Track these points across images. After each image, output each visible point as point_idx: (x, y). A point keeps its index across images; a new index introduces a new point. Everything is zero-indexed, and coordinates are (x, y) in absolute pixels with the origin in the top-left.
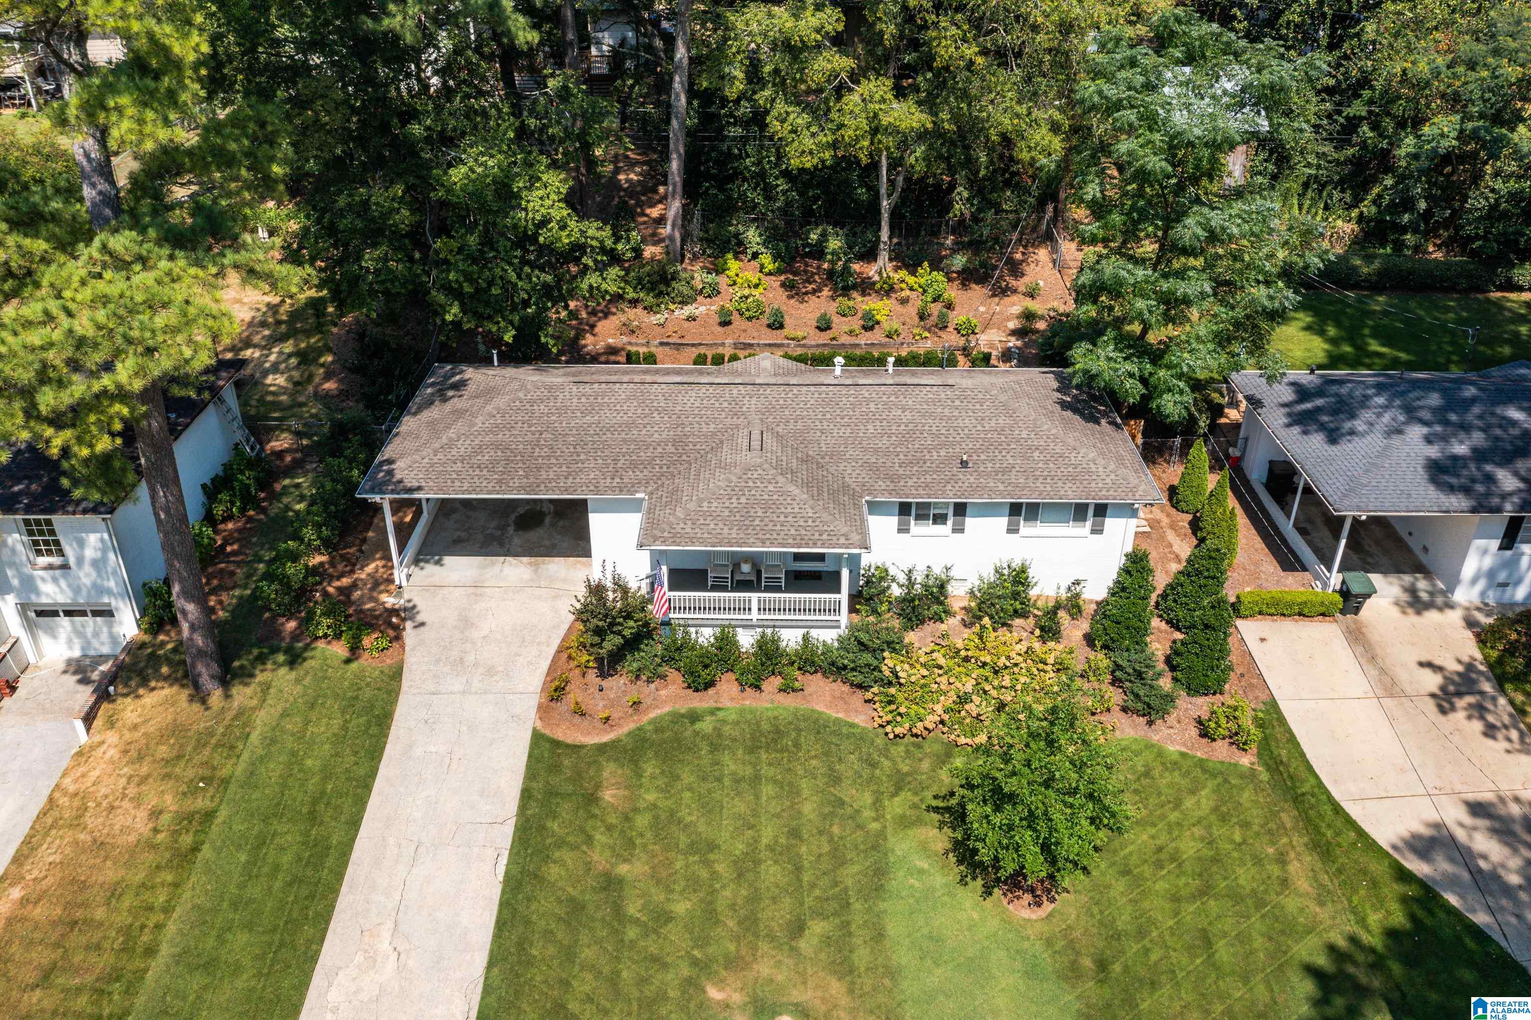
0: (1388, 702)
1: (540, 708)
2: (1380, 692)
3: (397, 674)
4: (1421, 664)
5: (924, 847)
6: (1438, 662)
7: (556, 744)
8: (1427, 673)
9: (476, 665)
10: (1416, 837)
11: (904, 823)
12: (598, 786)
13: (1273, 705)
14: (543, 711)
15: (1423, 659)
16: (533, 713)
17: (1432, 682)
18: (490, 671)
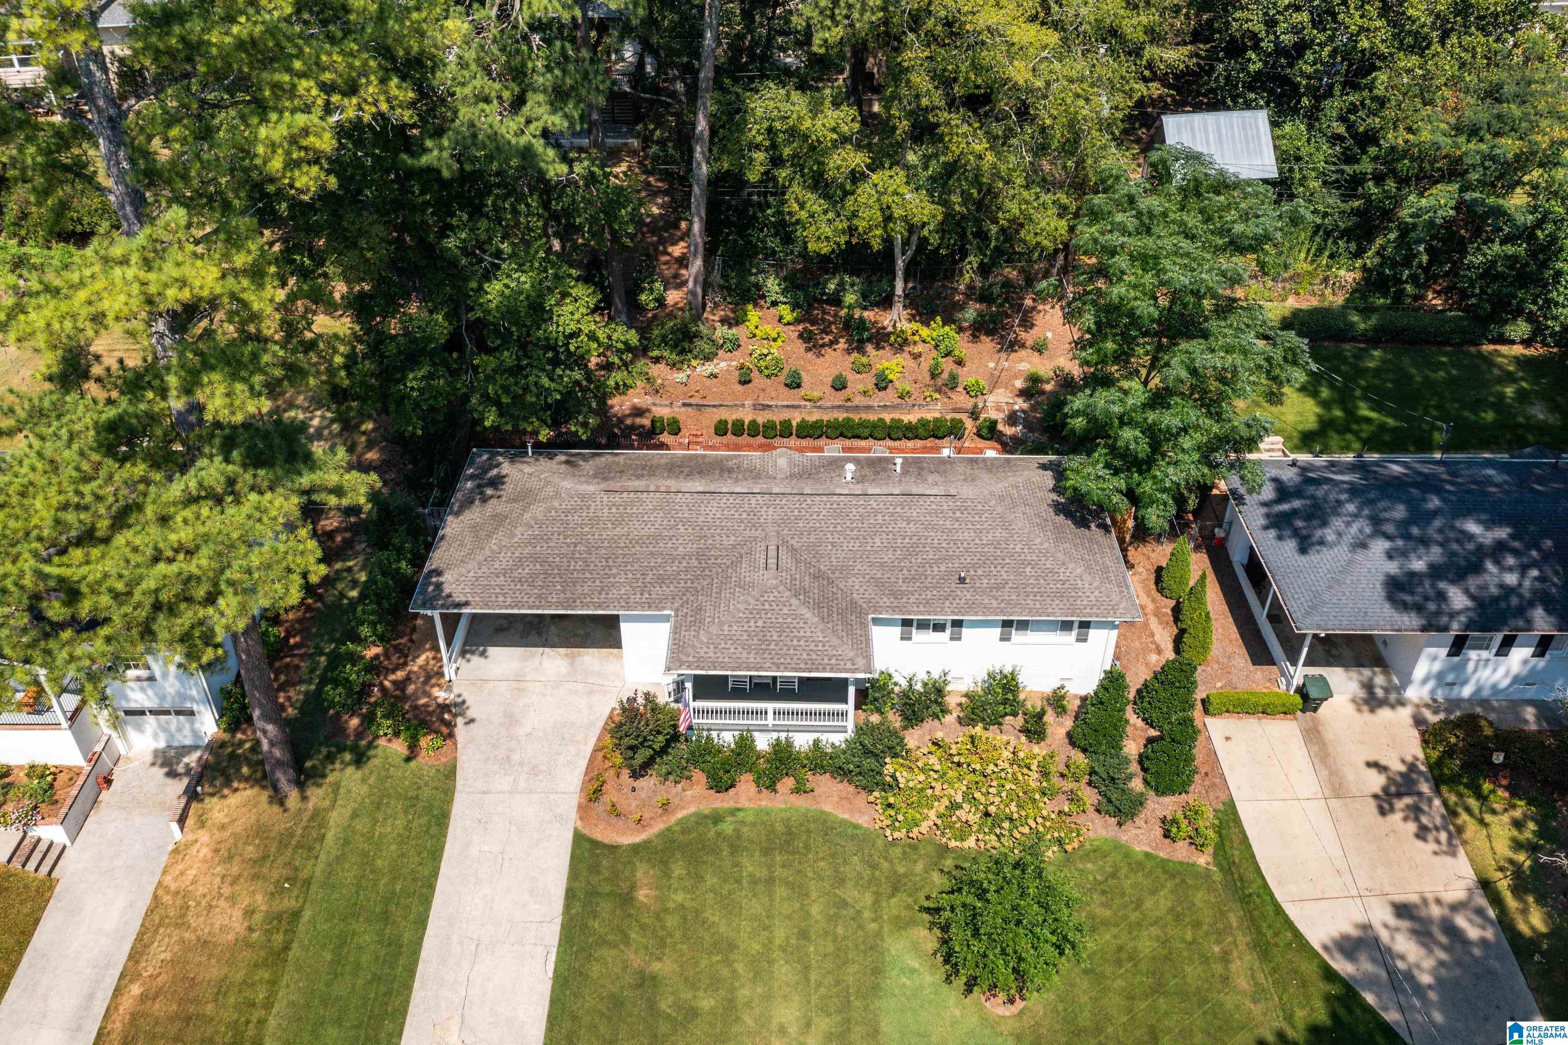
0: (1333, 803)
1: (581, 808)
2: (1328, 793)
3: (450, 773)
4: (1369, 765)
5: (916, 947)
6: (1384, 762)
7: (595, 844)
8: (1373, 772)
9: (521, 764)
10: (1345, 938)
11: (901, 924)
12: (633, 887)
13: (1231, 806)
14: (583, 810)
15: (1371, 759)
16: (573, 814)
17: (1376, 782)
18: (535, 771)
